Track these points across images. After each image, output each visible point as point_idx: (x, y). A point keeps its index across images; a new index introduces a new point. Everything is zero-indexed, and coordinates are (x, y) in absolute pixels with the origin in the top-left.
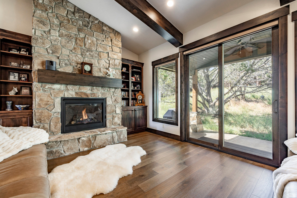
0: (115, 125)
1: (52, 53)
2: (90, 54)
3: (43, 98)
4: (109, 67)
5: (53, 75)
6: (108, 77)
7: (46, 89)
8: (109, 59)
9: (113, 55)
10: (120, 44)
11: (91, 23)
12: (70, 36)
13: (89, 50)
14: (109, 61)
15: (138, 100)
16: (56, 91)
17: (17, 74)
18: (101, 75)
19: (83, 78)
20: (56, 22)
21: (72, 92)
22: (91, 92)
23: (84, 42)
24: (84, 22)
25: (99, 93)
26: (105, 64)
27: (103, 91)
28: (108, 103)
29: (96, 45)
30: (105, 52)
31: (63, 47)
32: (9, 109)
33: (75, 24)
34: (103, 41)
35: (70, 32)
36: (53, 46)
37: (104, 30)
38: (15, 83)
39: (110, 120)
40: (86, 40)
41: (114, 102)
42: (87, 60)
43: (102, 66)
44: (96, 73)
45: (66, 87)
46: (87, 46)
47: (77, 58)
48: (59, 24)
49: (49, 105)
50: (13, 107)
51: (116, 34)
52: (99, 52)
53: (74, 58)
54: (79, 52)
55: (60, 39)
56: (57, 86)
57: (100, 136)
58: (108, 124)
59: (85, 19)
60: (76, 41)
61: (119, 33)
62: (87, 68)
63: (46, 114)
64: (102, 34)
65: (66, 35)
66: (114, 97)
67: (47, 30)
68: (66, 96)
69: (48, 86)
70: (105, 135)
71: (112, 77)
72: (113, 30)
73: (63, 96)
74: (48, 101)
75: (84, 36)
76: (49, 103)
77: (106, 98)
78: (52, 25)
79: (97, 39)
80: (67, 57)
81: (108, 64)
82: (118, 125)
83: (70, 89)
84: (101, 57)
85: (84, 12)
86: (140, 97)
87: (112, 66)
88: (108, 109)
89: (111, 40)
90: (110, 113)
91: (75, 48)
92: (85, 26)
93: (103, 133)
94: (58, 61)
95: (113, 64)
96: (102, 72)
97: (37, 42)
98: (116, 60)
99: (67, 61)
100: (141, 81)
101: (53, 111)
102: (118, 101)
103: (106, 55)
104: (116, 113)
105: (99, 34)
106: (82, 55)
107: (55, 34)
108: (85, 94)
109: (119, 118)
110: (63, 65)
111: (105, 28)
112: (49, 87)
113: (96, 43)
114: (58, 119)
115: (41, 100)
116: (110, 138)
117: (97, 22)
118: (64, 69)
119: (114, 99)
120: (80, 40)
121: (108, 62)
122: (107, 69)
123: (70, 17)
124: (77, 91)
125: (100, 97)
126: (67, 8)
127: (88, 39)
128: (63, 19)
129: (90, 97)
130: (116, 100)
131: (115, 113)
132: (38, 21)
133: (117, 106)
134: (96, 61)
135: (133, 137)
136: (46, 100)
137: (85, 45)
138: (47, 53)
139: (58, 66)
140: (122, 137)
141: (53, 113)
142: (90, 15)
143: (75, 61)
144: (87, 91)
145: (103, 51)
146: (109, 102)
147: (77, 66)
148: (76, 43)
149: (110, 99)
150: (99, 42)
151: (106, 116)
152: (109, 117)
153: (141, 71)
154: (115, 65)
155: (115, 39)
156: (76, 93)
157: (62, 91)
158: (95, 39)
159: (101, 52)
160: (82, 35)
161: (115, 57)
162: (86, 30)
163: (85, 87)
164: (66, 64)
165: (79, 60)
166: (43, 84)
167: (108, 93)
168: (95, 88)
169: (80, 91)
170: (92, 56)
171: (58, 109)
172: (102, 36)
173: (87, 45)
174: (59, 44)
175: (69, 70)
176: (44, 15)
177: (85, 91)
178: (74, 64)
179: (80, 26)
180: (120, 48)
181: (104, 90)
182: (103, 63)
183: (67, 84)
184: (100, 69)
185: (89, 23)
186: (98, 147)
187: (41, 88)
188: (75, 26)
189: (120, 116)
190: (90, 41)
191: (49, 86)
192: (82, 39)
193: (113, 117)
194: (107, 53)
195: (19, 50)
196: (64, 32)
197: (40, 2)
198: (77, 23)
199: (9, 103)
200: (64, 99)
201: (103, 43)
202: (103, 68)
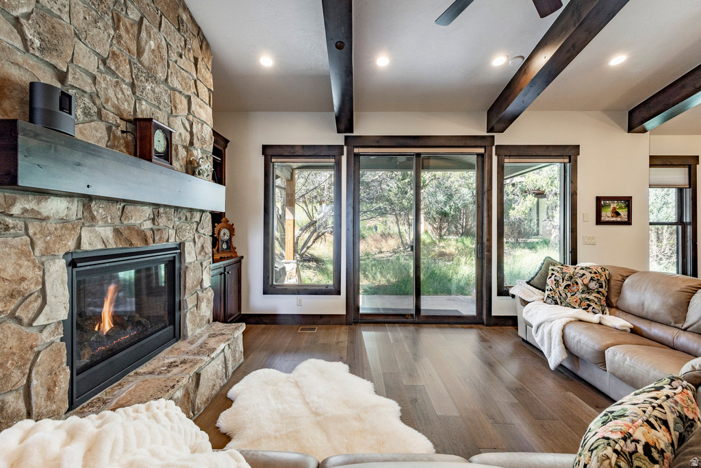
0: (201, 326)
1: (42, 49)
2: (153, 91)
4: (191, 144)
7: (9, 221)
8: (191, 118)
9: (199, 108)
10: (210, 79)
13: (151, 75)
14: (191, 125)
15: (220, 243)
16: (52, 226)
21: (104, 228)
22: (154, 226)
23: (139, 42)
25: (169, 227)
26: (183, 131)
27: (177, 222)
28: (187, 259)
29: (166, 64)
30: (184, 93)
31: (78, 34)
34: (181, 57)
36: (43, 14)
37: (182, 20)
39: (192, 313)
40: (144, 34)
41: (200, 253)
42: (144, 109)
45: (87, 207)
46: (146, 57)
47: (120, 95)
49: (24, 298)
51: (203, 47)
52: (171, 89)
53: (111, 94)
54: (126, 72)
56: (56, 206)
58: (189, 327)
60: (116, 25)
61: (209, 45)
62: (158, 141)
64: (179, 31)
66: (199, 237)
68: (85, 245)
69: (22, 203)
70: (215, 362)
72: (199, 29)
73: (74, 248)
74: (23, 279)
75: (138, 20)
76: (22, 285)
77: (184, 245)
79: (168, 45)
80: (90, 80)
81: (188, 135)
82: (206, 323)
83: (98, 217)
84: (176, 108)
86: (224, 234)
87: (198, 144)
88: (189, 280)
89: (196, 61)
90: (193, 290)
91: (114, 54)
95: (200, 138)
96: (180, 158)
98: (204, 125)
101: (41, 321)
102: (207, 251)
103: (186, 103)
104: (201, 287)
105: (173, 28)
106: (133, 86)
108: (140, 233)
109: (208, 299)
110: (80, 112)
111: (184, 16)
112: (25, 211)
113: (166, 55)
114: (59, 351)
118: (81, 132)
119: (198, 245)
120: (127, 31)
121: (189, 127)
122: (186, 149)
124: (117, 223)
125: (172, 240)
127: (148, 35)
129: (151, 244)
130: (202, 248)
131: (199, 288)
133: (204, 264)
134: (165, 117)
136: (10, 272)
137: (140, 53)
138: (20, 44)
141: (38, 333)
143: (114, 106)
144: (143, 221)
145: (179, 87)
146: (190, 255)
147: (118, 126)
148: (117, 36)
149: (192, 244)
150: (173, 57)
152: (190, 303)
154: (203, 140)
155: (200, 57)
156: (117, 232)
157: (74, 226)
158: (162, 41)
159: (174, 91)
160: (133, 13)
161: (203, 115)
163: (139, 207)
164: (86, 113)
165: (126, 106)
167: (189, 228)
168: (161, 210)
169: (126, 222)
170: (158, 100)
171: (60, 306)
172: (177, 39)
174: (66, 18)
175: (96, 137)
177: (138, 223)
178: (112, 118)
180: (209, 90)
181: (180, 219)
182: (180, 127)
184: (176, 149)
189: (210, 294)
190: (153, 44)
191: (27, 207)
192: (132, 25)
193: (198, 303)
194: (186, 97)
200: (72, 262)
201: (181, 63)
202: (181, 146)
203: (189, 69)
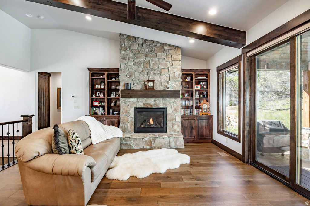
0: (175, 132)
1: (129, 78)
2: (153, 73)
3: (124, 108)
4: (169, 80)
5: (129, 92)
6: (168, 89)
7: (126, 102)
8: (169, 73)
9: (173, 69)
10: (180, 57)
11: (154, 48)
12: (140, 62)
13: (153, 69)
14: (169, 75)
15: (203, 109)
16: (131, 103)
17: (114, 93)
18: (162, 88)
19: (147, 92)
20: (131, 56)
21: (141, 103)
22: (155, 103)
23: (150, 64)
24: (149, 48)
25: (160, 103)
26: (165, 78)
28: (168, 112)
29: (158, 64)
30: (166, 68)
31: (135, 71)
32: (111, 114)
33: (143, 52)
34: (164, 59)
35: (140, 59)
36: (130, 72)
37: (165, 49)
38: (114, 98)
39: (170, 127)
40: (151, 62)
41: (174, 111)
42: (151, 78)
43: (163, 80)
44: (158, 87)
45: (137, 100)
47: (145, 77)
48: (133, 56)
49: (128, 113)
51: (176, 50)
52: (160, 69)
53: (142, 78)
54: (146, 72)
55: (134, 66)
56: (132, 100)
57: (159, 139)
58: (168, 130)
59: (150, 46)
60: (144, 64)
61: (179, 47)
62: (150, 84)
63: (126, 119)
64: (163, 53)
65: (137, 63)
66: (174, 106)
67: (126, 63)
68: (137, 107)
69: (127, 100)
70: (163, 140)
71: (171, 89)
72: (173, 46)
73: (135, 106)
75: (149, 60)
76: (127, 111)
77: (166, 108)
78: (129, 57)
79: (159, 59)
80: (138, 78)
81: (169, 78)
82: (177, 132)
83: (139, 101)
84: (162, 73)
85: (149, 40)
86: (205, 106)
87: (172, 79)
88: (168, 117)
89: (172, 56)
90: (170, 121)
91: (143, 70)
92: (150, 51)
93: (161, 137)
94: (132, 82)
95: (173, 77)
96: (163, 85)
97: (121, 72)
98: (176, 73)
99: (138, 81)
100: (208, 89)
101: (130, 117)
102: (177, 110)
103: (167, 70)
104: (175, 121)
105: (161, 54)
106: (148, 74)
107: (131, 63)
108: (150, 104)
109: (178, 126)
110: (136, 84)
111: (165, 48)
113: (158, 62)
114: (133, 122)
115: (123, 109)
116: (167, 143)
117: (159, 45)
118: (136, 87)
119: (173, 108)
120: (146, 64)
121: (168, 76)
122: (167, 82)
123: (139, 48)
124: (144, 102)
125: (162, 106)
126: (138, 43)
127: (152, 61)
128: (136, 51)
129: (154, 107)
130: (175, 109)
132: (122, 59)
133: (176, 114)
134: (158, 77)
135: (192, 146)
136: (126, 109)
137: (150, 66)
138: (126, 78)
139: (132, 86)
140: (178, 144)
141: (130, 118)
142: (154, 41)
143: (143, 80)
144: (152, 102)
145: (163, 67)
146: (169, 111)
147: (144, 84)
148: (144, 67)
149: (170, 108)
150: (160, 61)
151: (166, 123)
152: (169, 124)
153: (207, 77)
154: (175, 78)
155: (175, 54)
156: (144, 104)
157: (135, 103)
158: (157, 59)
159: (162, 69)
160: (148, 59)
161: (175, 70)
162: (151, 54)
163: (150, 99)
164: (137, 84)
165: (146, 79)
166: (125, 99)
167: (168, 103)
168: (157, 99)
169: (146, 102)
170: (155, 74)
171: (132, 115)
172: (163, 55)
173: (151, 66)
174: (133, 70)
175: (139, 87)
176: (125, 53)
177: (150, 102)
179: (146, 53)
180: (180, 61)
181: (165, 101)
182: (164, 77)
183: (138, 98)
184: (161, 84)
185: (152, 48)
186: (156, 148)
187: (124, 102)
188: (143, 54)
189: (179, 124)
190: (153, 62)
192: (147, 62)
193: (173, 125)
194: (167, 68)
195: (115, 78)
196: (136, 61)
197: (123, 45)
198: (144, 51)
199: (111, 110)
200: (136, 109)
201: (164, 61)
202: (164, 82)
203: (167, 60)
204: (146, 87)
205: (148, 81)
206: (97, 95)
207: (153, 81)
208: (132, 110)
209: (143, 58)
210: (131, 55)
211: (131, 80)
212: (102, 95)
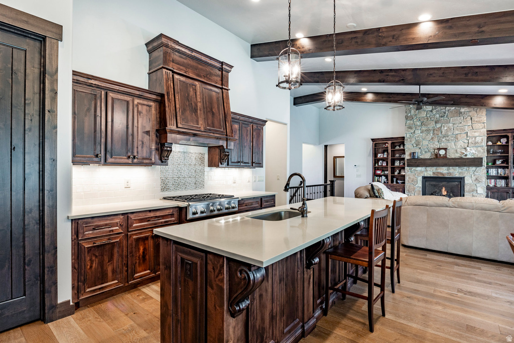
1: (416, 146)
2: (446, 139)
4: (468, 146)
5: (416, 161)
6: (465, 157)
7: (412, 171)
8: (468, 138)
9: (473, 133)
10: (484, 119)
11: (447, 112)
12: (429, 130)
13: (445, 136)
14: (468, 140)
16: (418, 172)
17: (398, 161)
18: (457, 156)
19: (438, 161)
21: (430, 172)
22: (447, 172)
23: (441, 130)
25: (456, 172)
27: (460, 171)
28: (466, 182)
29: (452, 130)
30: (463, 133)
31: (423, 139)
32: (395, 183)
34: (461, 123)
35: (429, 127)
36: (416, 141)
37: (461, 113)
38: (398, 167)
40: (442, 128)
41: (475, 181)
42: (443, 145)
43: (459, 147)
44: (452, 155)
46: (443, 133)
47: (435, 145)
49: (414, 181)
50: (397, 182)
51: (478, 111)
52: (455, 135)
53: (432, 146)
54: (436, 140)
55: (421, 134)
56: (419, 169)
60: (434, 131)
62: (442, 152)
63: (412, 187)
64: (460, 116)
65: (425, 130)
66: (474, 176)
67: (413, 131)
68: (425, 175)
69: (414, 168)
71: (470, 157)
73: (423, 175)
74: (414, 179)
75: (441, 126)
77: (464, 177)
78: (416, 126)
79: (454, 124)
80: (426, 146)
81: (467, 144)
83: (428, 170)
84: (458, 139)
87: (472, 145)
88: (467, 188)
89: (471, 119)
90: (469, 192)
91: (432, 138)
92: (442, 117)
94: (420, 151)
95: (473, 143)
96: (459, 153)
97: (407, 140)
98: (478, 137)
99: (426, 149)
101: (417, 185)
102: (480, 180)
103: (465, 135)
104: (477, 193)
105: (456, 118)
106: (438, 142)
107: (418, 132)
108: (441, 173)
110: (424, 153)
111: (462, 110)
113: (452, 127)
114: (420, 191)
115: (409, 178)
117: (453, 108)
118: (424, 156)
119: (474, 178)
120: (437, 131)
121: (466, 141)
122: (465, 148)
123: (428, 115)
124: (434, 171)
125: (457, 175)
127: (444, 127)
128: (424, 119)
129: (446, 176)
130: (477, 179)
131: (475, 192)
132: (408, 128)
133: (478, 185)
134: (453, 143)
136: (412, 178)
137: (441, 133)
138: (413, 147)
139: (419, 154)
141: (416, 187)
143: (433, 148)
144: (444, 171)
145: (460, 133)
146: (468, 181)
147: (434, 152)
148: (434, 134)
149: (470, 178)
150: (456, 126)
151: (464, 194)
154: (476, 143)
155: (476, 115)
156: (434, 173)
157: (423, 172)
158: (451, 125)
159: (457, 134)
160: (439, 125)
161: (476, 134)
162: (443, 120)
163: (441, 167)
164: (426, 152)
165: (436, 147)
166: (411, 168)
167: (467, 172)
168: (451, 168)
169: (437, 171)
170: (448, 140)
171: (420, 184)
172: (459, 119)
174: (421, 138)
175: (428, 156)
176: (412, 122)
177: (441, 171)
178: (432, 151)
179: (437, 119)
180: (484, 123)
181: (462, 170)
182: (461, 143)
183: (427, 167)
184: (457, 151)
185: (445, 113)
187: (410, 170)
188: (433, 120)
190: (446, 128)
192: (438, 129)
194: (465, 133)
195: (400, 146)
196: (424, 128)
197: (409, 115)
198: (434, 118)
199: (395, 179)
200: (424, 178)
201: (461, 125)
202: (461, 149)
203: (465, 124)
204: (437, 156)
205: (439, 149)
206: (380, 164)
207: (445, 149)
208: (420, 179)
209: (433, 125)
210: (419, 123)
211: (418, 149)
212: (384, 164)
